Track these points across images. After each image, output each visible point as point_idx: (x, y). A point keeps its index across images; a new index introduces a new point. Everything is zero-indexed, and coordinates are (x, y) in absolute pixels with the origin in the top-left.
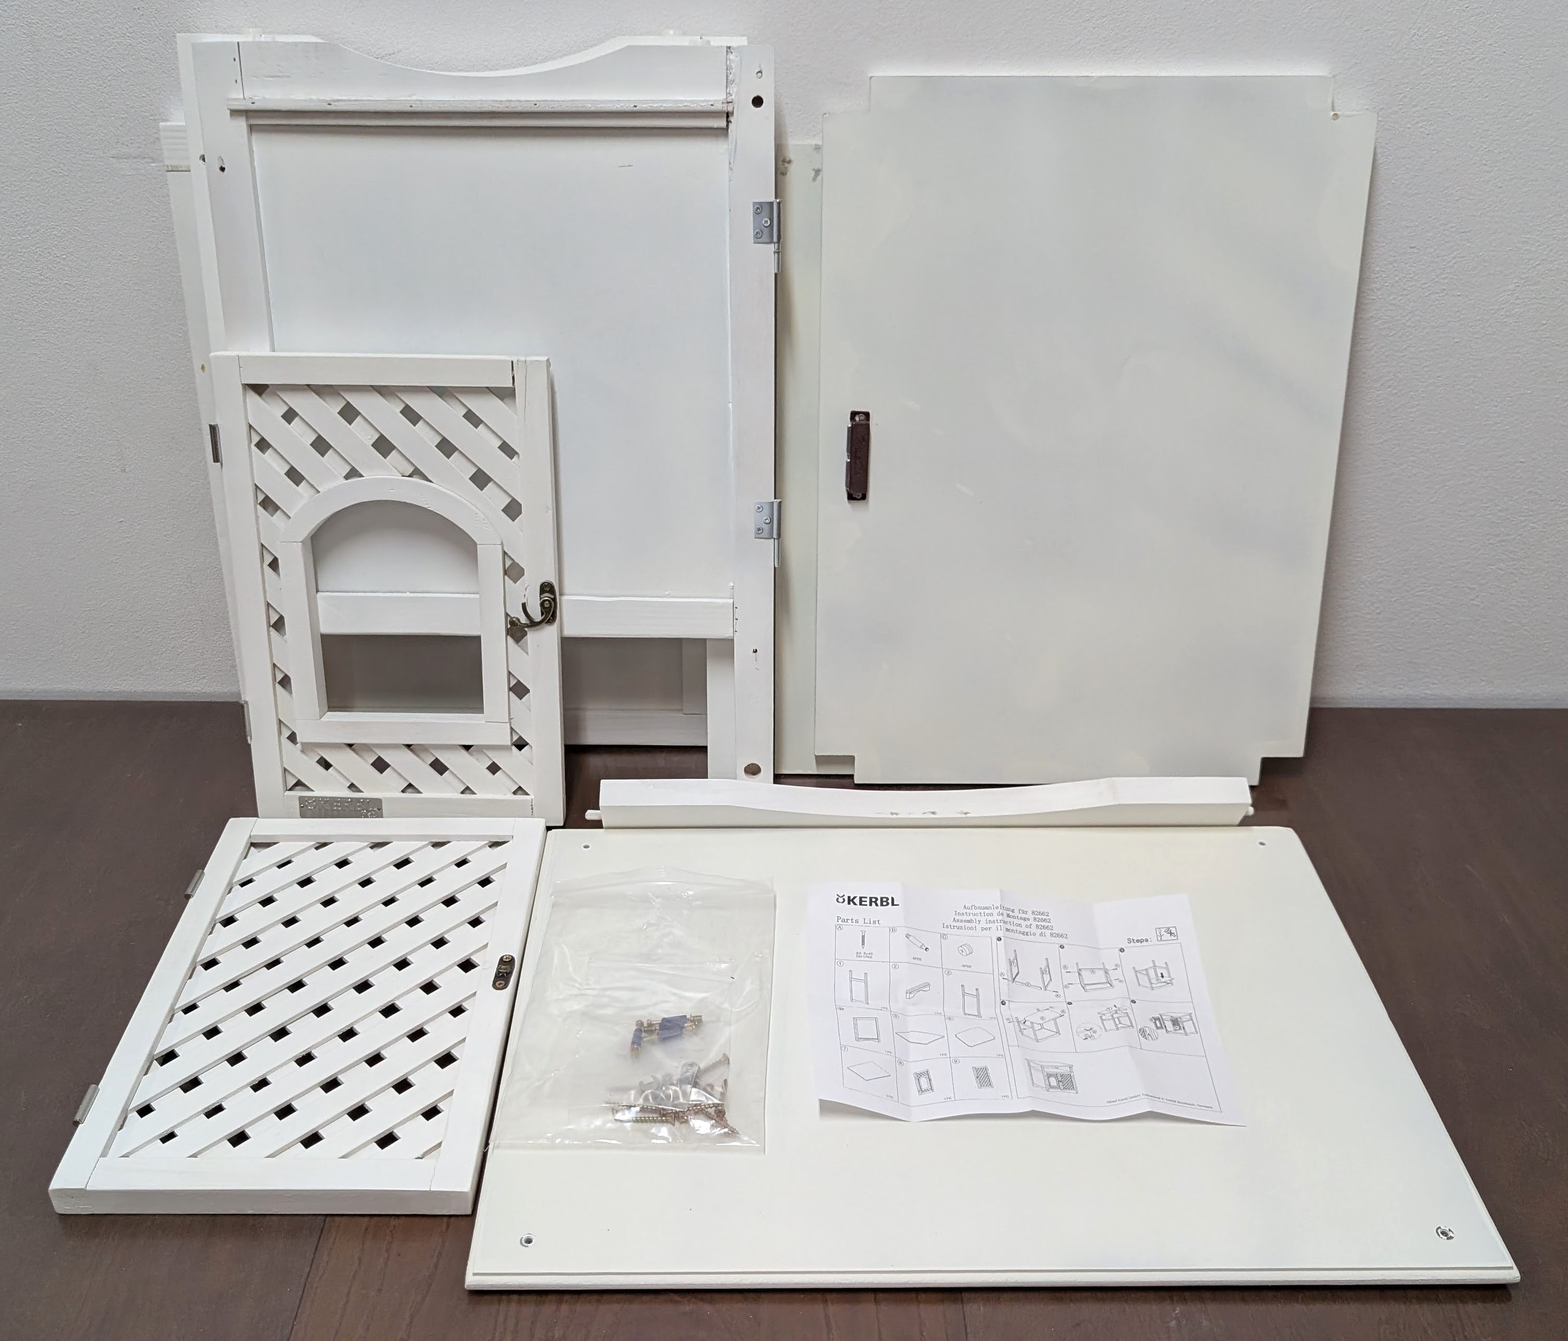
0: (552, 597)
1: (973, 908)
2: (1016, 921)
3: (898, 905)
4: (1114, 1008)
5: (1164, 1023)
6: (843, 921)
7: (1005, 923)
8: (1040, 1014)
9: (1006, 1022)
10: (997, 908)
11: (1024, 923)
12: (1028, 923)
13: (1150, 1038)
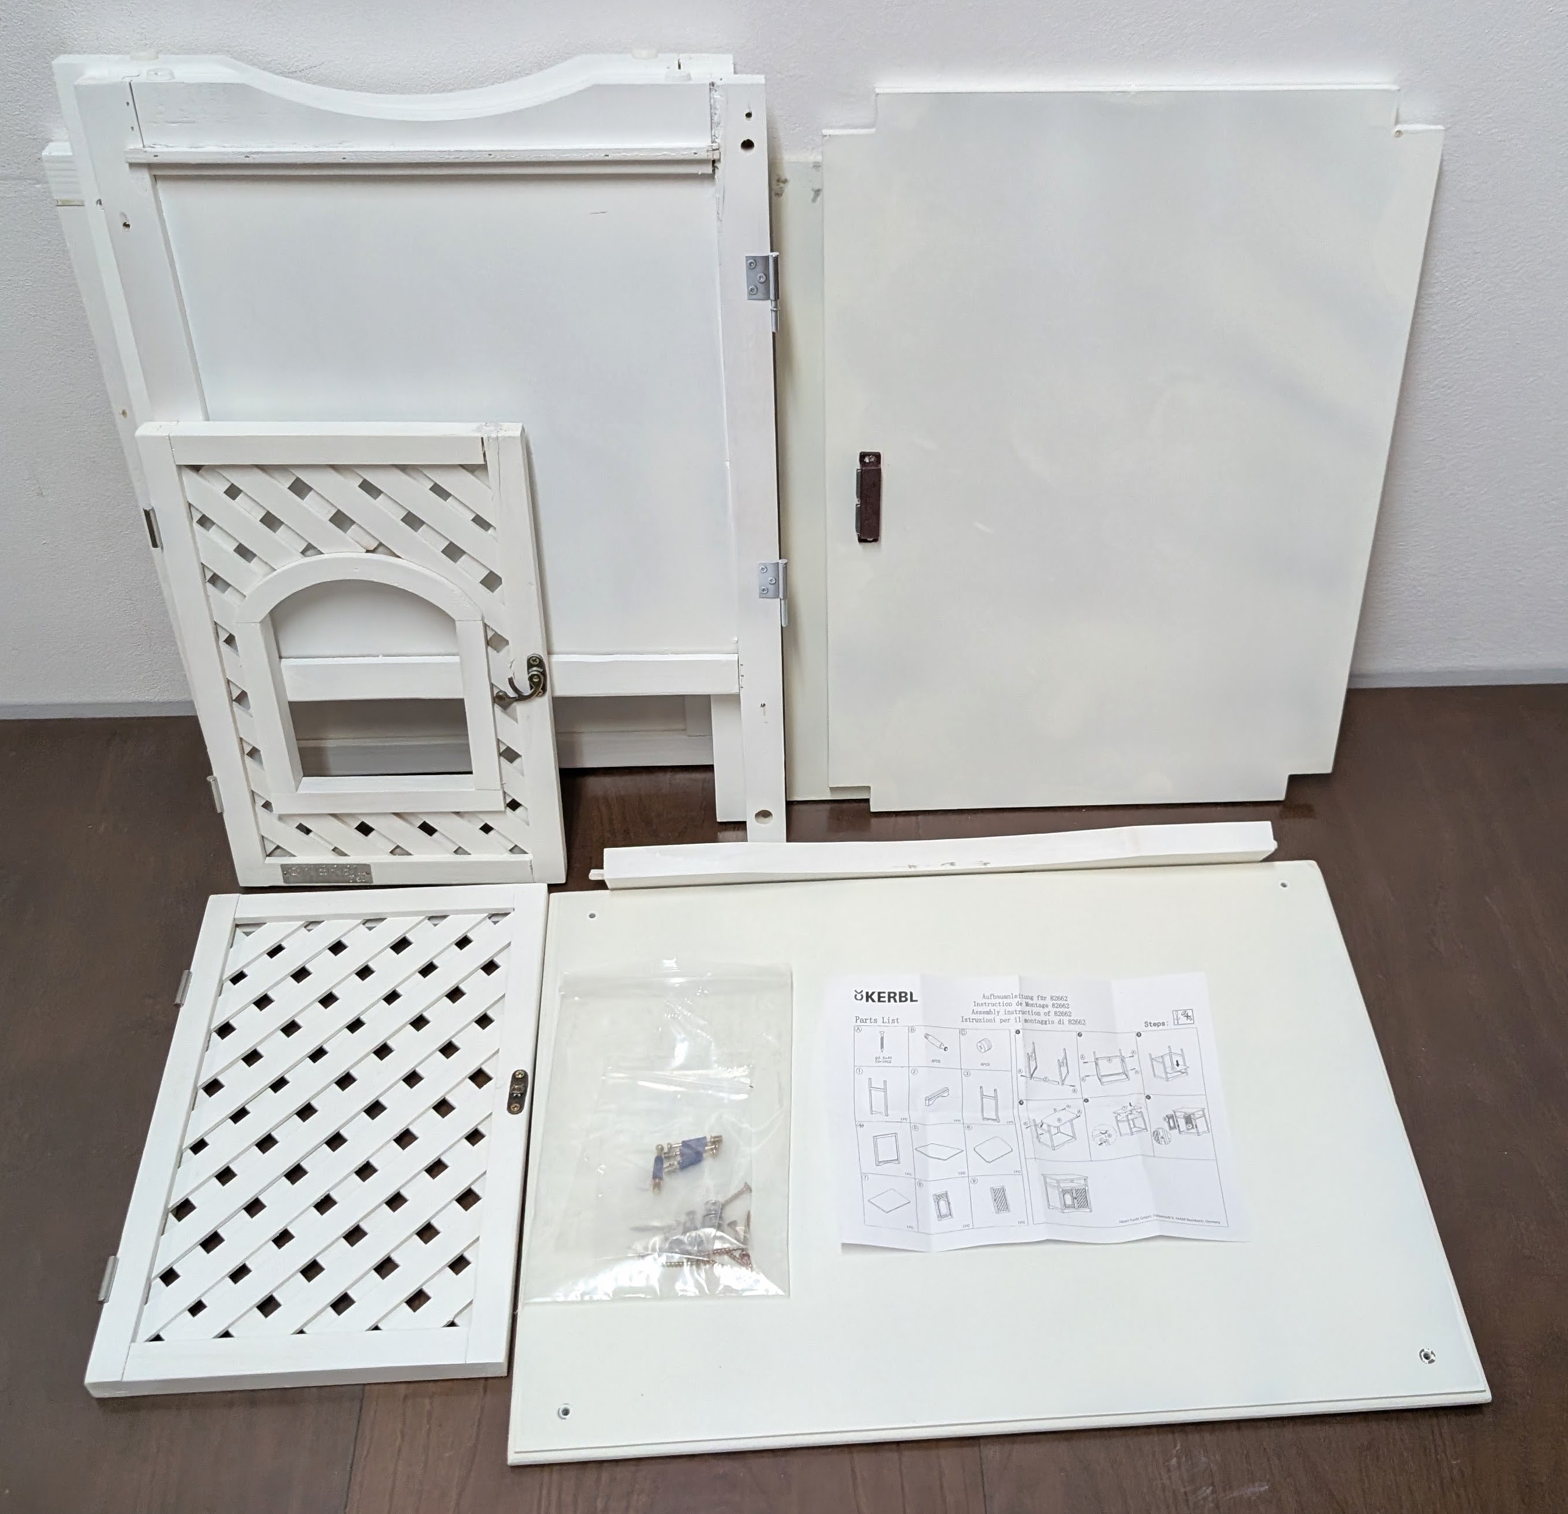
0: (541, 670)
1: (992, 997)
2: (1035, 1009)
3: (916, 1001)
4: (1129, 1108)
5: (1177, 1121)
6: (862, 1021)
7: (1024, 1013)
8: (1058, 1115)
9: (1024, 1127)
10: (1016, 996)
11: (1042, 1011)
12: (1046, 1010)
13: (1163, 1143)
